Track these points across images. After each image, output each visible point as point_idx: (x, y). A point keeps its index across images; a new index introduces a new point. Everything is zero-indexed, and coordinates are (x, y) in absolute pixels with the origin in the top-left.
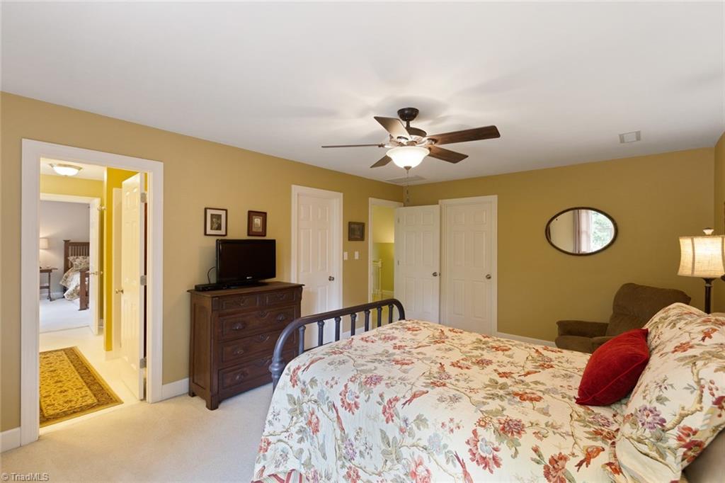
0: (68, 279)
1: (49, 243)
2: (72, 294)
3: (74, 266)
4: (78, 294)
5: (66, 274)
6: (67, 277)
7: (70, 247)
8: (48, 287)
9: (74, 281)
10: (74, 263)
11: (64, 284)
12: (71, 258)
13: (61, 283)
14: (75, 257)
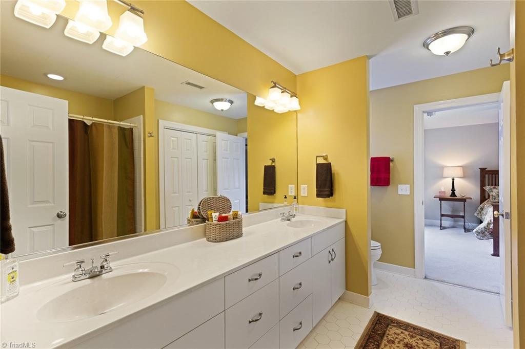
0: (483, 212)
1: (464, 173)
2: (483, 233)
3: (491, 196)
4: (491, 234)
5: (481, 205)
6: (482, 209)
7: (487, 176)
8: (463, 217)
9: (488, 215)
10: (491, 194)
11: (479, 217)
12: (487, 188)
13: (476, 214)
14: (492, 187)
